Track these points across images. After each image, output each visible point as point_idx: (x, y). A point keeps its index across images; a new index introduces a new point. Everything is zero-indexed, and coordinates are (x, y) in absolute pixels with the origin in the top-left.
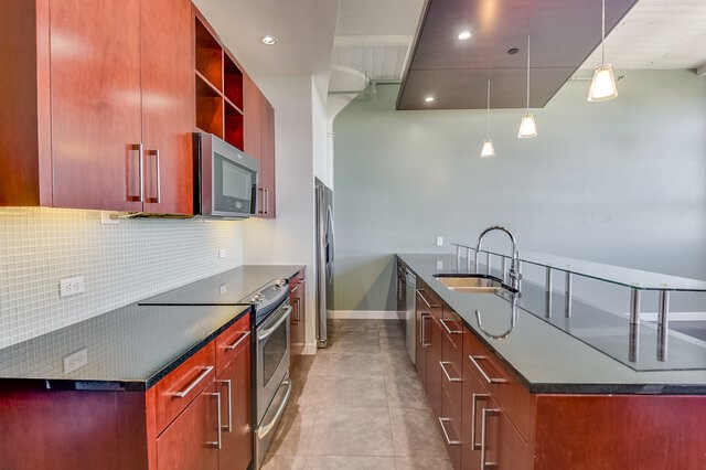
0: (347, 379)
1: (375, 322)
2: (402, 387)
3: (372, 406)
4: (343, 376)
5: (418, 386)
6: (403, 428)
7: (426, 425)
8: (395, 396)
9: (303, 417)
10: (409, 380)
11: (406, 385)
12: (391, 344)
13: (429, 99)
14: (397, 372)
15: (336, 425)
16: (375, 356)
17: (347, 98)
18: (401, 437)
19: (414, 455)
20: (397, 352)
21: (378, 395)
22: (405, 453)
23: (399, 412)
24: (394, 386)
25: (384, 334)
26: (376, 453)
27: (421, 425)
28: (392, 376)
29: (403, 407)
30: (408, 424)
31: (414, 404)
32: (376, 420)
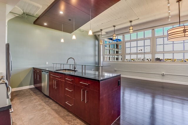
0: (26, 107)
1: (27, 90)
2: (46, 103)
3: (40, 110)
4: (24, 107)
5: (51, 101)
6: (53, 111)
7: (58, 108)
8: (46, 105)
9: (16, 123)
10: (47, 101)
11: (47, 102)
12: (36, 94)
13: (45, 24)
14: (42, 100)
15: (31, 119)
16: (32, 98)
17: (15, 15)
18: (53, 113)
19: (59, 115)
20: (39, 95)
21: (40, 107)
22: (57, 116)
23: (49, 108)
24: (44, 103)
25: (31, 92)
26: (49, 119)
27: (57, 108)
28: (42, 101)
29: (50, 107)
30: (53, 110)
31: (52, 105)
32: (44, 112)
